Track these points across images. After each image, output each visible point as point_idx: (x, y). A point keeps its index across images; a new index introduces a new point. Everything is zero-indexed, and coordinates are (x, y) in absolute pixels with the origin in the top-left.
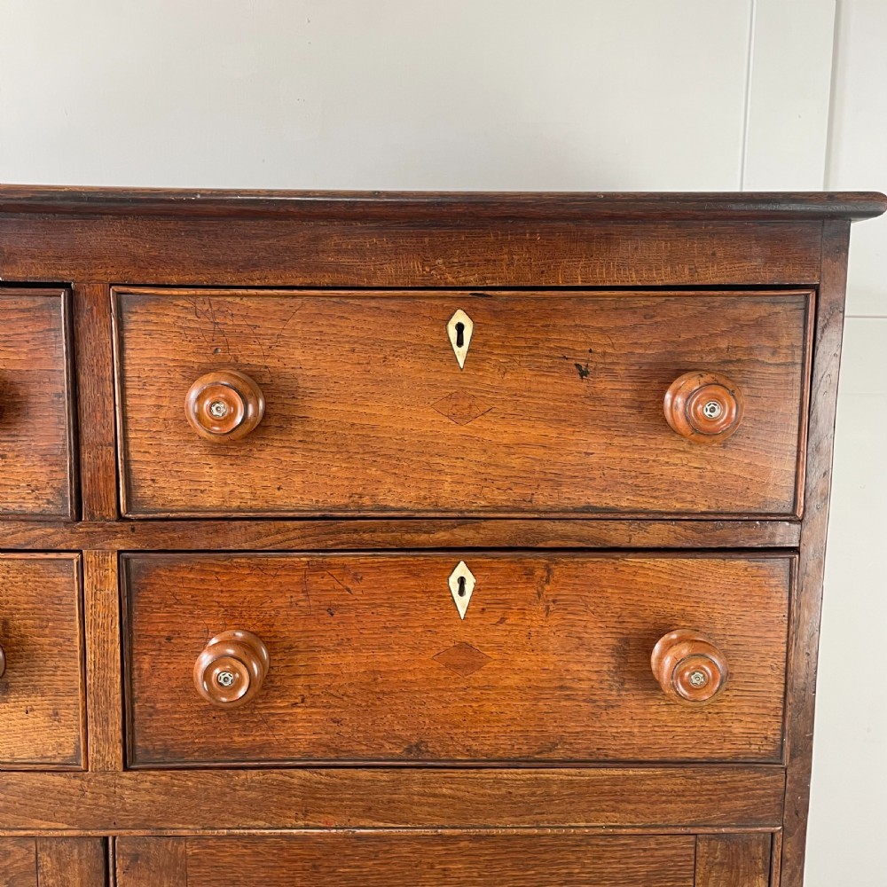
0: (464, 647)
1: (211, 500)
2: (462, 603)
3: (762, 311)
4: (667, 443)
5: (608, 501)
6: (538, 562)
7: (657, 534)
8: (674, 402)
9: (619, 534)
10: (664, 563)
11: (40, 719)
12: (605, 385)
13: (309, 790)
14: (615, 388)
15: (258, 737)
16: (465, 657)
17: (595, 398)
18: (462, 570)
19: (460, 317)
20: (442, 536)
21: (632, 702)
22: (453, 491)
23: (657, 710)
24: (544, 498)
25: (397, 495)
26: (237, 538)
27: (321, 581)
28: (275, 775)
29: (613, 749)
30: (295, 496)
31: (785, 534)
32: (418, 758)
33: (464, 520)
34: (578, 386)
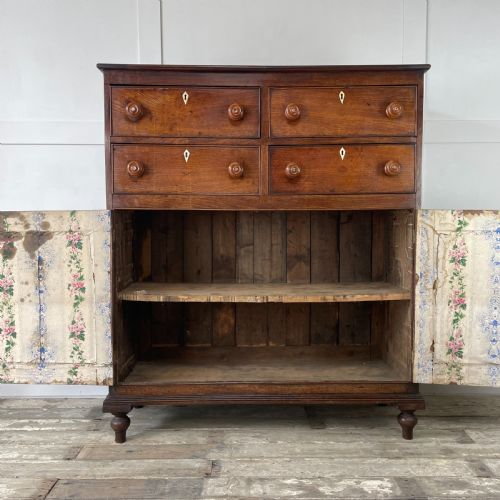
0: (343, 167)
1: (288, 134)
2: (343, 157)
3: (405, 90)
4: (386, 120)
5: (374, 133)
6: (359, 147)
7: (385, 140)
8: (388, 110)
9: (377, 140)
10: (387, 146)
11: (250, 184)
12: (373, 107)
13: (309, 200)
14: (375, 108)
15: (298, 188)
16: (343, 169)
17: (371, 110)
18: (342, 149)
19: (342, 93)
20: (338, 141)
21: (381, 179)
22: (340, 131)
23: (387, 180)
24: (360, 133)
25: (328, 132)
26: (294, 143)
27: (312, 152)
28: (302, 197)
29: (377, 190)
30: (305, 133)
31: (413, 140)
32: (333, 193)
33: (343, 137)
34: (368, 107)
